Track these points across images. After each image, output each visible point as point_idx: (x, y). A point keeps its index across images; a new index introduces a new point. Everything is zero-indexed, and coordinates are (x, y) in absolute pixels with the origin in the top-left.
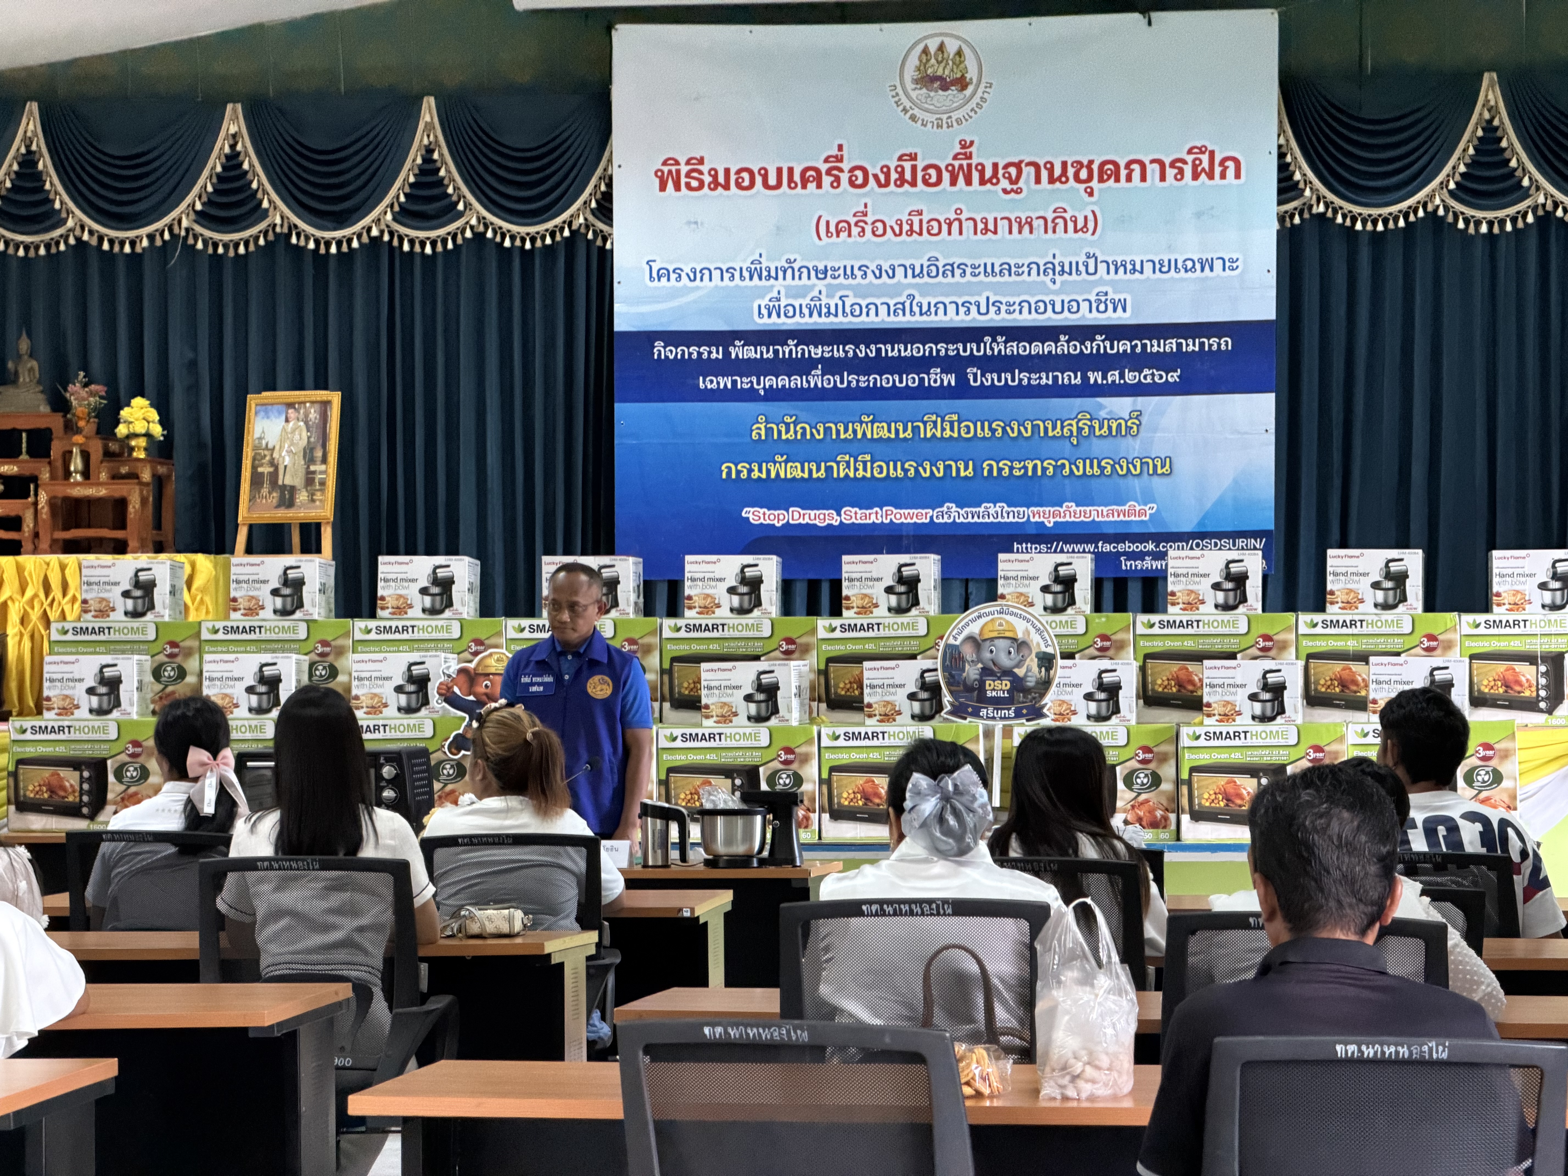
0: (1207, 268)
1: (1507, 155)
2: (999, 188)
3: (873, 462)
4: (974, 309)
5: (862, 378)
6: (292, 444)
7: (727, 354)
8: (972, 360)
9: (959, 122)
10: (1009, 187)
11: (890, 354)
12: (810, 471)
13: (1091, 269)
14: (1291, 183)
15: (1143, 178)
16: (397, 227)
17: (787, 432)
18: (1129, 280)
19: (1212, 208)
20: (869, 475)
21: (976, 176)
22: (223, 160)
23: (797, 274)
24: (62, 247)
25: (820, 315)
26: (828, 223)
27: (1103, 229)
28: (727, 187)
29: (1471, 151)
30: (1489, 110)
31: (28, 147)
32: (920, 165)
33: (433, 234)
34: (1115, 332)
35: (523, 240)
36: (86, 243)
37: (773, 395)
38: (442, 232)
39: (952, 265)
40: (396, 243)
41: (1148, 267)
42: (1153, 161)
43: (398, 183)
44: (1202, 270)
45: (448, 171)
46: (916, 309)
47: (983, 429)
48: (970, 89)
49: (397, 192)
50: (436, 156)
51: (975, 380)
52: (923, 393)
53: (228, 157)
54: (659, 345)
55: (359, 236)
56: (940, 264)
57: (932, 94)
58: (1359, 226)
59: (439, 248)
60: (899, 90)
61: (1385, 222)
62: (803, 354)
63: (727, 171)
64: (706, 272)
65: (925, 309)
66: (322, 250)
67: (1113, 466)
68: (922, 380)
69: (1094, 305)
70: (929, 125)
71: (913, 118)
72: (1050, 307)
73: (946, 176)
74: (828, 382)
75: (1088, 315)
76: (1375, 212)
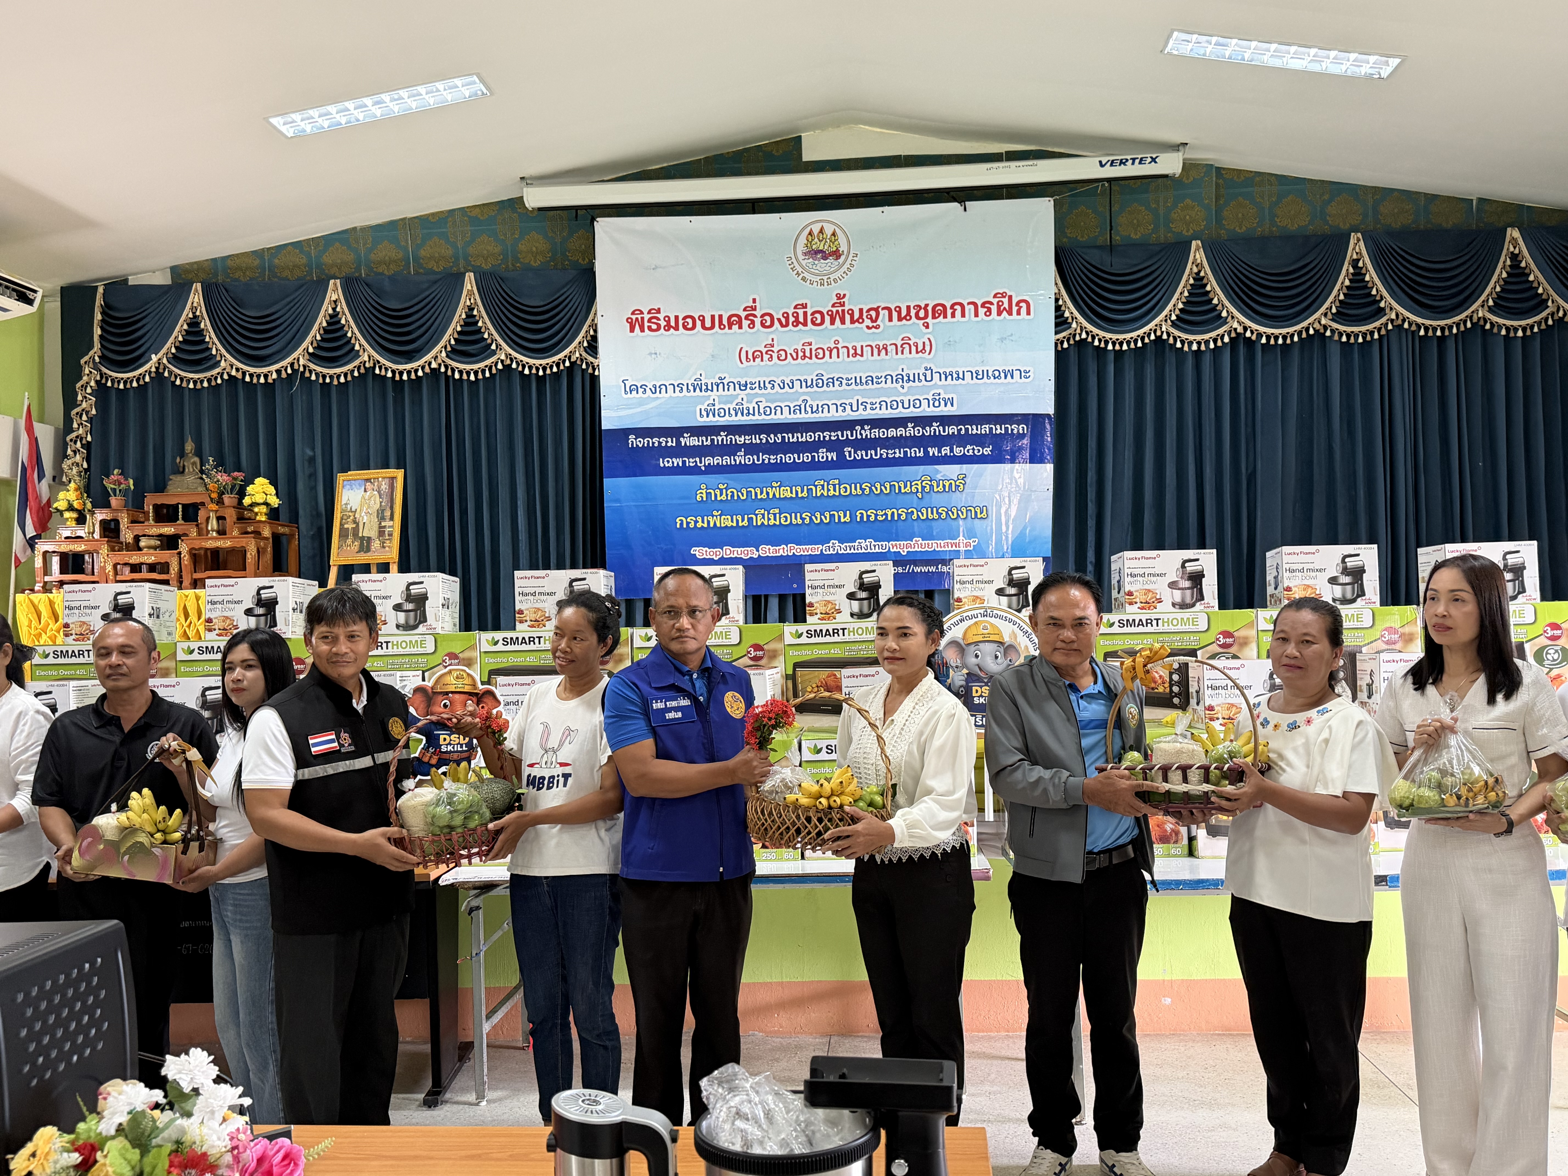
0: (1009, 376)
1: (1211, 295)
2: (864, 325)
3: (780, 514)
4: (848, 408)
5: (772, 457)
6: (369, 507)
7: (678, 442)
8: (848, 442)
9: (835, 281)
10: (871, 325)
11: (791, 440)
12: (737, 521)
13: (929, 378)
14: (1062, 319)
15: (963, 315)
16: (449, 362)
17: (721, 495)
18: (955, 385)
19: (1012, 335)
20: (778, 523)
21: (848, 317)
22: (328, 318)
23: (726, 387)
24: (219, 381)
25: (742, 415)
26: (747, 352)
27: (936, 351)
28: (676, 328)
29: (1186, 294)
30: (1197, 266)
31: (194, 313)
32: (809, 311)
33: (475, 367)
34: (945, 420)
35: (537, 369)
36: (234, 377)
37: (711, 470)
38: (482, 365)
39: (833, 379)
40: (449, 373)
41: (968, 376)
42: (969, 303)
43: (450, 331)
44: (1006, 377)
45: (484, 323)
46: (809, 409)
47: (856, 489)
48: (843, 258)
49: (449, 337)
50: (475, 313)
51: (850, 456)
52: (814, 466)
53: (331, 316)
54: (632, 437)
55: (423, 368)
56: (825, 378)
57: (816, 262)
58: (1110, 347)
59: (480, 376)
60: (794, 260)
61: (1128, 343)
62: (731, 441)
63: (677, 318)
64: (663, 387)
65: (815, 409)
66: (397, 378)
67: (947, 513)
68: (813, 457)
69: (931, 402)
70: (815, 284)
71: (804, 279)
72: (900, 405)
73: (827, 319)
74: (749, 460)
75: (927, 409)
76: (1121, 337)
